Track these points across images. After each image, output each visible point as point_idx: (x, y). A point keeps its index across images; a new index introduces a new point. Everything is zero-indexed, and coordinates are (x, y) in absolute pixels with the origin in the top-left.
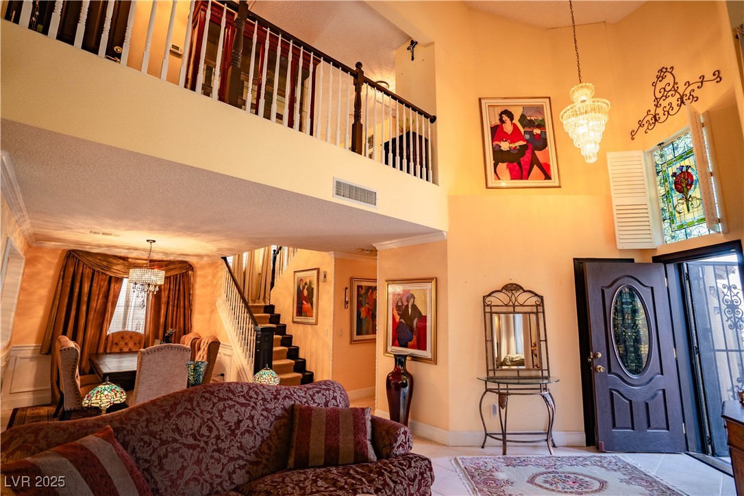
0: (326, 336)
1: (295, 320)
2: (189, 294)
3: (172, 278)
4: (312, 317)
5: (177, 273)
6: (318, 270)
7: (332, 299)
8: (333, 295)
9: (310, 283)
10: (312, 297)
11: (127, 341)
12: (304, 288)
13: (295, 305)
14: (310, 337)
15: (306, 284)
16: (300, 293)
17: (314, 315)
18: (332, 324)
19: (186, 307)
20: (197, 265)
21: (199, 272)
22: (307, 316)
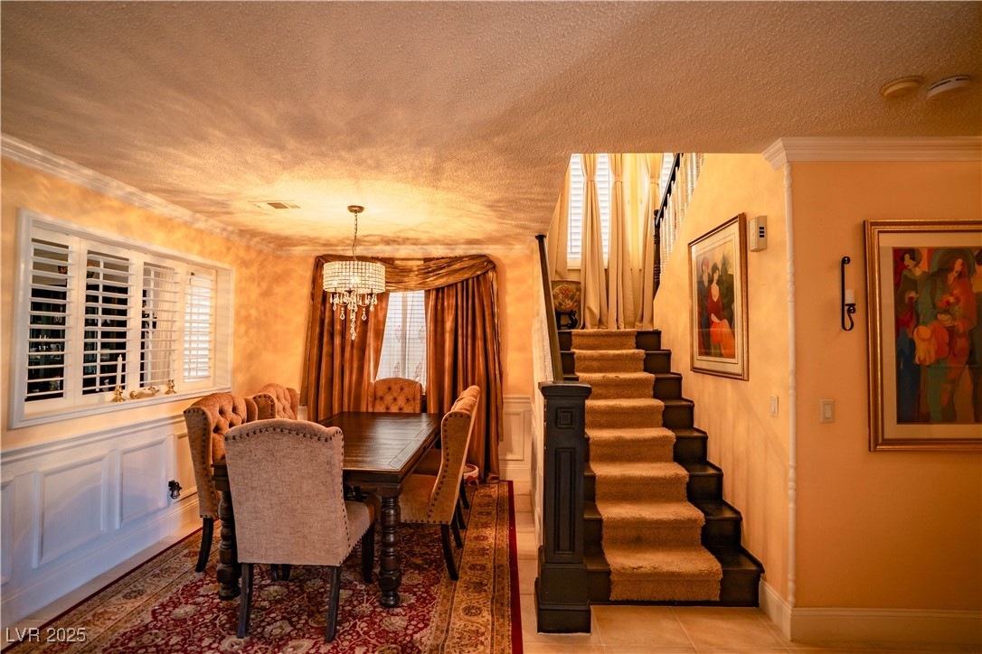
0: (774, 415)
1: (697, 364)
2: (493, 315)
3: (459, 285)
4: (733, 356)
5: (466, 276)
6: (742, 220)
7: (789, 298)
8: (789, 287)
9: (725, 263)
10: (732, 300)
11: (395, 395)
12: (711, 281)
13: (696, 330)
14: (730, 414)
15: (715, 268)
16: (704, 294)
17: (738, 351)
18: (790, 380)
19: (489, 337)
20: (505, 261)
21: (510, 274)
22: (721, 355)
